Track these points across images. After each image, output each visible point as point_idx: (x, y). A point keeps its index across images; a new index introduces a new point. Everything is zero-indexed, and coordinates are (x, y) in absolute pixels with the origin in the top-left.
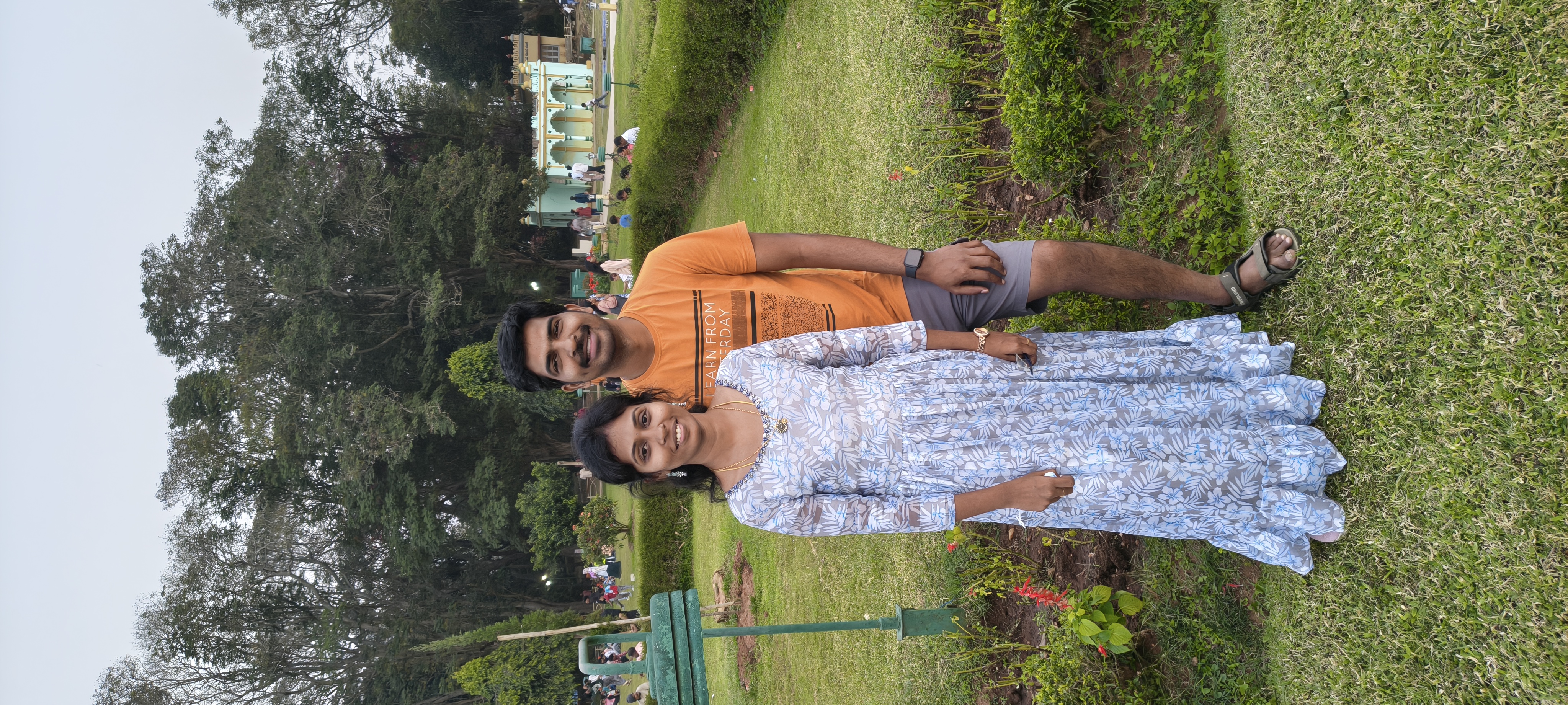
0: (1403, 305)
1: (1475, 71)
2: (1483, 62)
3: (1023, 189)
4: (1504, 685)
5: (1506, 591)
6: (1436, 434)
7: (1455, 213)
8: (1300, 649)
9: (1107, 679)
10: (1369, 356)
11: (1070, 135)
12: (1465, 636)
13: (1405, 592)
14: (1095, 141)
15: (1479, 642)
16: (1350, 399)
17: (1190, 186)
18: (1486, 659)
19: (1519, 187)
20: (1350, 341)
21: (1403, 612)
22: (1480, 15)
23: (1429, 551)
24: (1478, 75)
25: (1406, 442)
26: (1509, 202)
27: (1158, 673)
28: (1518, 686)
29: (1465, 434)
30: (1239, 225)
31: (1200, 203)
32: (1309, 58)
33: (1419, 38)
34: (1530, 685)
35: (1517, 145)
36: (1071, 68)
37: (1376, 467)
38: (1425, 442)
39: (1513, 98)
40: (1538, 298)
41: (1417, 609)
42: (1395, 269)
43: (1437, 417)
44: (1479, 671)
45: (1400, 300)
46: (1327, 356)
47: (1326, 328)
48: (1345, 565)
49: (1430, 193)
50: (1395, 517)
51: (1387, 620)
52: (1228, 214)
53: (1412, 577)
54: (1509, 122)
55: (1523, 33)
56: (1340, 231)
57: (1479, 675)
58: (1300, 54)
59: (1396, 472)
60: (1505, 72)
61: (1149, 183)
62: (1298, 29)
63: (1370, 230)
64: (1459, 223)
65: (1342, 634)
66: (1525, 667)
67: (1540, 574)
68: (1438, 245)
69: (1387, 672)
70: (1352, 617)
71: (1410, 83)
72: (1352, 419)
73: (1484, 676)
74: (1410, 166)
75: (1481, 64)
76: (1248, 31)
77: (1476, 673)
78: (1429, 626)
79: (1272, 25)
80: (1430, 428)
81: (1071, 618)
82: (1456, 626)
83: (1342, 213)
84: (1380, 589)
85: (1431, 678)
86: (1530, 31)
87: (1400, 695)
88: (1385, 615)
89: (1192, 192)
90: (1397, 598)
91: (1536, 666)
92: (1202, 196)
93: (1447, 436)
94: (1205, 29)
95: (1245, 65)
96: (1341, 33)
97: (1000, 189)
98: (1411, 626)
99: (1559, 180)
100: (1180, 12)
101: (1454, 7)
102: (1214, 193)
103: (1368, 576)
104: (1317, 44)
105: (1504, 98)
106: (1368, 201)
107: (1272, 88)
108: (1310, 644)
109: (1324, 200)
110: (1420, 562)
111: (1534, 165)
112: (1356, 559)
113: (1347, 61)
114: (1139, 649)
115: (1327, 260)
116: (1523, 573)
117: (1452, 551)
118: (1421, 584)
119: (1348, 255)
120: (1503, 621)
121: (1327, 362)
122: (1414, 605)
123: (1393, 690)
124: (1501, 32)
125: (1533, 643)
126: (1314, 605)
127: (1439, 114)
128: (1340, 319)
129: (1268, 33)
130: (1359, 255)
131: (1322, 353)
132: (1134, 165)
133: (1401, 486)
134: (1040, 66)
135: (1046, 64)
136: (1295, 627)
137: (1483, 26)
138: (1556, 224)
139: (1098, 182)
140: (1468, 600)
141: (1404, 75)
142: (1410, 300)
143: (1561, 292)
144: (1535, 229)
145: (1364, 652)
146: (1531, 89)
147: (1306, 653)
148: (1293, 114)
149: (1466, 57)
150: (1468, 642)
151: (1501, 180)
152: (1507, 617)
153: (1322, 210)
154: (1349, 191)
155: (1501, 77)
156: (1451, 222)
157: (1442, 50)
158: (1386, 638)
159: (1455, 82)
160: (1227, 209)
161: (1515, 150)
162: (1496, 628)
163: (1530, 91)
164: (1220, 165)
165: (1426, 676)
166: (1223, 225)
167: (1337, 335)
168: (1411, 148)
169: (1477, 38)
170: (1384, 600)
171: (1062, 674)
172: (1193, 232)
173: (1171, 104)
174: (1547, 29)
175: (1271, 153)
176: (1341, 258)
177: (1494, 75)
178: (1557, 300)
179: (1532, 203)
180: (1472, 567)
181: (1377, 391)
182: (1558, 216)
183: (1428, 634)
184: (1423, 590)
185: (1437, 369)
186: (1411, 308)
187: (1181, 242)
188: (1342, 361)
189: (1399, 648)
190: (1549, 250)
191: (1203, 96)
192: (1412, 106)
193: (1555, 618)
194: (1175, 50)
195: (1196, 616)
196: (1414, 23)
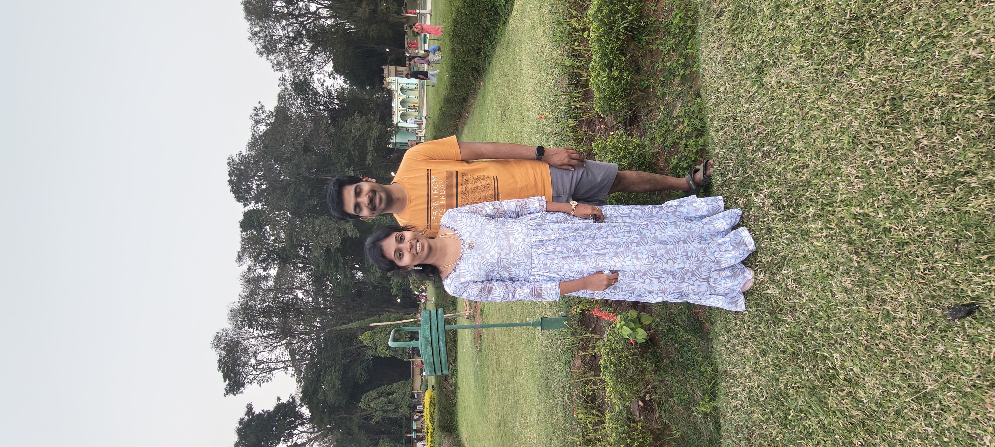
0: (793, 170)
1: (841, 41)
2: (845, 36)
3: (600, 122)
4: (843, 368)
5: (847, 320)
6: (809, 237)
7: (825, 119)
8: (730, 344)
9: (634, 354)
10: (772, 197)
11: (622, 92)
12: (822, 342)
13: (789, 318)
14: (635, 96)
15: (830, 346)
16: (761, 219)
17: (681, 116)
18: (834, 355)
19: (864, 103)
20: (762, 190)
21: (787, 328)
22: (844, 10)
23: (803, 298)
24: (842, 44)
25: (791, 242)
26: (857, 112)
27: (659, 351)
28: (852, 370)
29: (826, 237)
30: (704, 135)
31: (685, 124)
32: (745, 45)
33: (807, 27)
34: (859, 370)
35: (864, 80)
36: (623, 59)
37: (774, 254)
38: (803, 241)
39: (863, 54)
40: (874, 163)
41: (795, 327)
42: (788, 151)
43: (810, 228)
44: (829, 361)
45: (791, 167)
46: (749, 197)
47: (749, 184)
48: (756, 303)
49: (810, 110)
50: (784, 280)
51: (778, 332)
52: (699, 130)
53: (793, 311)
54: (859, 68)
55: (869, 18)
56: (758, 133)
57: (829, 363)
58: (740, 43)
59: (785, 256)
60: (858, 41)
61: (660, 116)
62: (739, 30)
63: (775, 132)
64: (827, 125)
65: (753, 337)
66: (856, 360)
67: (868, 312)
68: (814, 137)
69: (777, 358)
70: (758, 329)
71: (801, 52)
72: (762, 229)
73: (832, 363)
74: (800, 97)
75: (844, 37)
76: (713, 34)
77: (827, 361)
78: (801, 336)
79: (725, 30)
80: (805, 234)
81: (618, 326)
82: (817, 337)
83: (760, 124)
84: (774, 316)
85: (801, 362)
86: (874, 16)
87: (784, 370)
88: (777, 329)
89: (681, 120)
90: (784, 321)
91: (863, 360)
92: (686, 121)
93: (815, 238)
94: (689, 39)
95: (710, 52)
96: (762, 30)
97: (590, 123)
98: (791, 335)
99: (889, 97)
100: (677, 31)
101: (829, 7)
102: (692, 120)
103: (768, 309)
104: (750, 37)
105: (857, 55)
106: (775, 116)
107: (724, 62)
108: (735, 341)
109: (751, 118)
110: (797, 303)
111: (873, 91)
112: (762, 300)
113: (765, 44)
114: (650, 339)
115: (751, 149)
116: (858, 311)
117: (817, 298)
118: (798, 314)
119: (763, 146)
120: (844, 336)
121: (749, 201)
122: (793, 325)
123: (780, 367)
124: (857, 19)
125: (862, 349)
126: (738, 322)
127: (818, 67)
128: (757, 179)
129: (723, 35)
130: (769, 145)
131: (746, 196)
132: (653, 108)
133: (788, 264)
134: (609, 58)
135: (611, 57)
136: (727, 332)
137: (846, 16)
138: (886, 123)
139: (636, 117)
140: (824, 324)
141: (799, 47)
142: (797, 167)
143: (888, 159)
144: (873, 126)
145: (764, 347)
146: (874, 48)
147: (734, 346)
148: (735, 75)
149: (835, 35)
150: (823, 345)
151: (853, 100)
152: (847, 334)
153: (749, 123)
154: (765, 112)
155: (856, 44)
156: (822, 125)
157: (821, 32)
158: (777, 341)
159: (828, 49)
160: (699, 127)
161: (862, 83)
162: (841, 339)
163: (873, 50)
164: (696, 105)
165: (799, 361)
166: (697, 135)
167: (755, 187)
168: (800, 87)
169: (842, 23)
170: (777, 322)
171: (613, 351)
172: (681, 139)
173: (672, 77)
174: (884, 14)
175: (722, 96)
176: (759, 147)
177: (852, 43)
178: (885, 164)
179: (872, 112)
180: (827, 307)
181: (776, 215)
182: (887, 118)
183: (801, 340)
184: (798, 317)
185: (811, 203)
186: (797, 172)
187: (675, 144)
188: (758, 200)
189: (784, 347)
190: (881, 137)
191: (687, 72)
192: (802, 64)
193: (875, 336)
194: (674, 50)
195: (678, 324)
196: (805, 19)
